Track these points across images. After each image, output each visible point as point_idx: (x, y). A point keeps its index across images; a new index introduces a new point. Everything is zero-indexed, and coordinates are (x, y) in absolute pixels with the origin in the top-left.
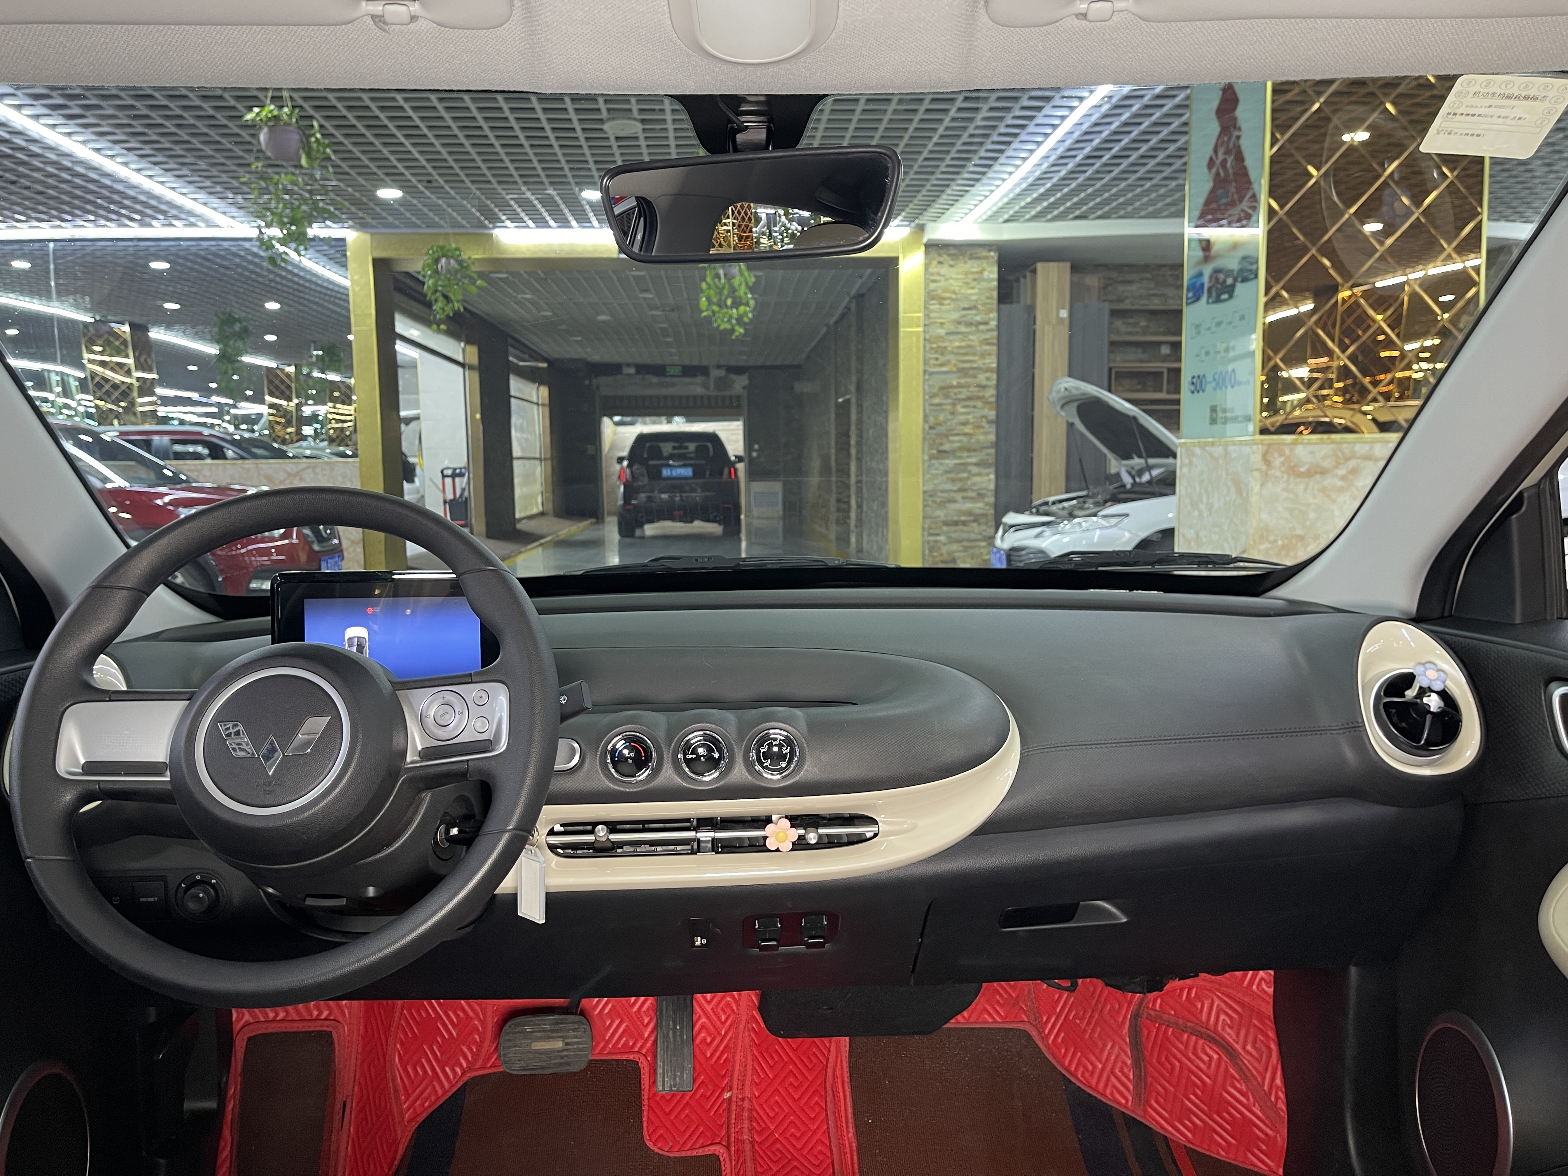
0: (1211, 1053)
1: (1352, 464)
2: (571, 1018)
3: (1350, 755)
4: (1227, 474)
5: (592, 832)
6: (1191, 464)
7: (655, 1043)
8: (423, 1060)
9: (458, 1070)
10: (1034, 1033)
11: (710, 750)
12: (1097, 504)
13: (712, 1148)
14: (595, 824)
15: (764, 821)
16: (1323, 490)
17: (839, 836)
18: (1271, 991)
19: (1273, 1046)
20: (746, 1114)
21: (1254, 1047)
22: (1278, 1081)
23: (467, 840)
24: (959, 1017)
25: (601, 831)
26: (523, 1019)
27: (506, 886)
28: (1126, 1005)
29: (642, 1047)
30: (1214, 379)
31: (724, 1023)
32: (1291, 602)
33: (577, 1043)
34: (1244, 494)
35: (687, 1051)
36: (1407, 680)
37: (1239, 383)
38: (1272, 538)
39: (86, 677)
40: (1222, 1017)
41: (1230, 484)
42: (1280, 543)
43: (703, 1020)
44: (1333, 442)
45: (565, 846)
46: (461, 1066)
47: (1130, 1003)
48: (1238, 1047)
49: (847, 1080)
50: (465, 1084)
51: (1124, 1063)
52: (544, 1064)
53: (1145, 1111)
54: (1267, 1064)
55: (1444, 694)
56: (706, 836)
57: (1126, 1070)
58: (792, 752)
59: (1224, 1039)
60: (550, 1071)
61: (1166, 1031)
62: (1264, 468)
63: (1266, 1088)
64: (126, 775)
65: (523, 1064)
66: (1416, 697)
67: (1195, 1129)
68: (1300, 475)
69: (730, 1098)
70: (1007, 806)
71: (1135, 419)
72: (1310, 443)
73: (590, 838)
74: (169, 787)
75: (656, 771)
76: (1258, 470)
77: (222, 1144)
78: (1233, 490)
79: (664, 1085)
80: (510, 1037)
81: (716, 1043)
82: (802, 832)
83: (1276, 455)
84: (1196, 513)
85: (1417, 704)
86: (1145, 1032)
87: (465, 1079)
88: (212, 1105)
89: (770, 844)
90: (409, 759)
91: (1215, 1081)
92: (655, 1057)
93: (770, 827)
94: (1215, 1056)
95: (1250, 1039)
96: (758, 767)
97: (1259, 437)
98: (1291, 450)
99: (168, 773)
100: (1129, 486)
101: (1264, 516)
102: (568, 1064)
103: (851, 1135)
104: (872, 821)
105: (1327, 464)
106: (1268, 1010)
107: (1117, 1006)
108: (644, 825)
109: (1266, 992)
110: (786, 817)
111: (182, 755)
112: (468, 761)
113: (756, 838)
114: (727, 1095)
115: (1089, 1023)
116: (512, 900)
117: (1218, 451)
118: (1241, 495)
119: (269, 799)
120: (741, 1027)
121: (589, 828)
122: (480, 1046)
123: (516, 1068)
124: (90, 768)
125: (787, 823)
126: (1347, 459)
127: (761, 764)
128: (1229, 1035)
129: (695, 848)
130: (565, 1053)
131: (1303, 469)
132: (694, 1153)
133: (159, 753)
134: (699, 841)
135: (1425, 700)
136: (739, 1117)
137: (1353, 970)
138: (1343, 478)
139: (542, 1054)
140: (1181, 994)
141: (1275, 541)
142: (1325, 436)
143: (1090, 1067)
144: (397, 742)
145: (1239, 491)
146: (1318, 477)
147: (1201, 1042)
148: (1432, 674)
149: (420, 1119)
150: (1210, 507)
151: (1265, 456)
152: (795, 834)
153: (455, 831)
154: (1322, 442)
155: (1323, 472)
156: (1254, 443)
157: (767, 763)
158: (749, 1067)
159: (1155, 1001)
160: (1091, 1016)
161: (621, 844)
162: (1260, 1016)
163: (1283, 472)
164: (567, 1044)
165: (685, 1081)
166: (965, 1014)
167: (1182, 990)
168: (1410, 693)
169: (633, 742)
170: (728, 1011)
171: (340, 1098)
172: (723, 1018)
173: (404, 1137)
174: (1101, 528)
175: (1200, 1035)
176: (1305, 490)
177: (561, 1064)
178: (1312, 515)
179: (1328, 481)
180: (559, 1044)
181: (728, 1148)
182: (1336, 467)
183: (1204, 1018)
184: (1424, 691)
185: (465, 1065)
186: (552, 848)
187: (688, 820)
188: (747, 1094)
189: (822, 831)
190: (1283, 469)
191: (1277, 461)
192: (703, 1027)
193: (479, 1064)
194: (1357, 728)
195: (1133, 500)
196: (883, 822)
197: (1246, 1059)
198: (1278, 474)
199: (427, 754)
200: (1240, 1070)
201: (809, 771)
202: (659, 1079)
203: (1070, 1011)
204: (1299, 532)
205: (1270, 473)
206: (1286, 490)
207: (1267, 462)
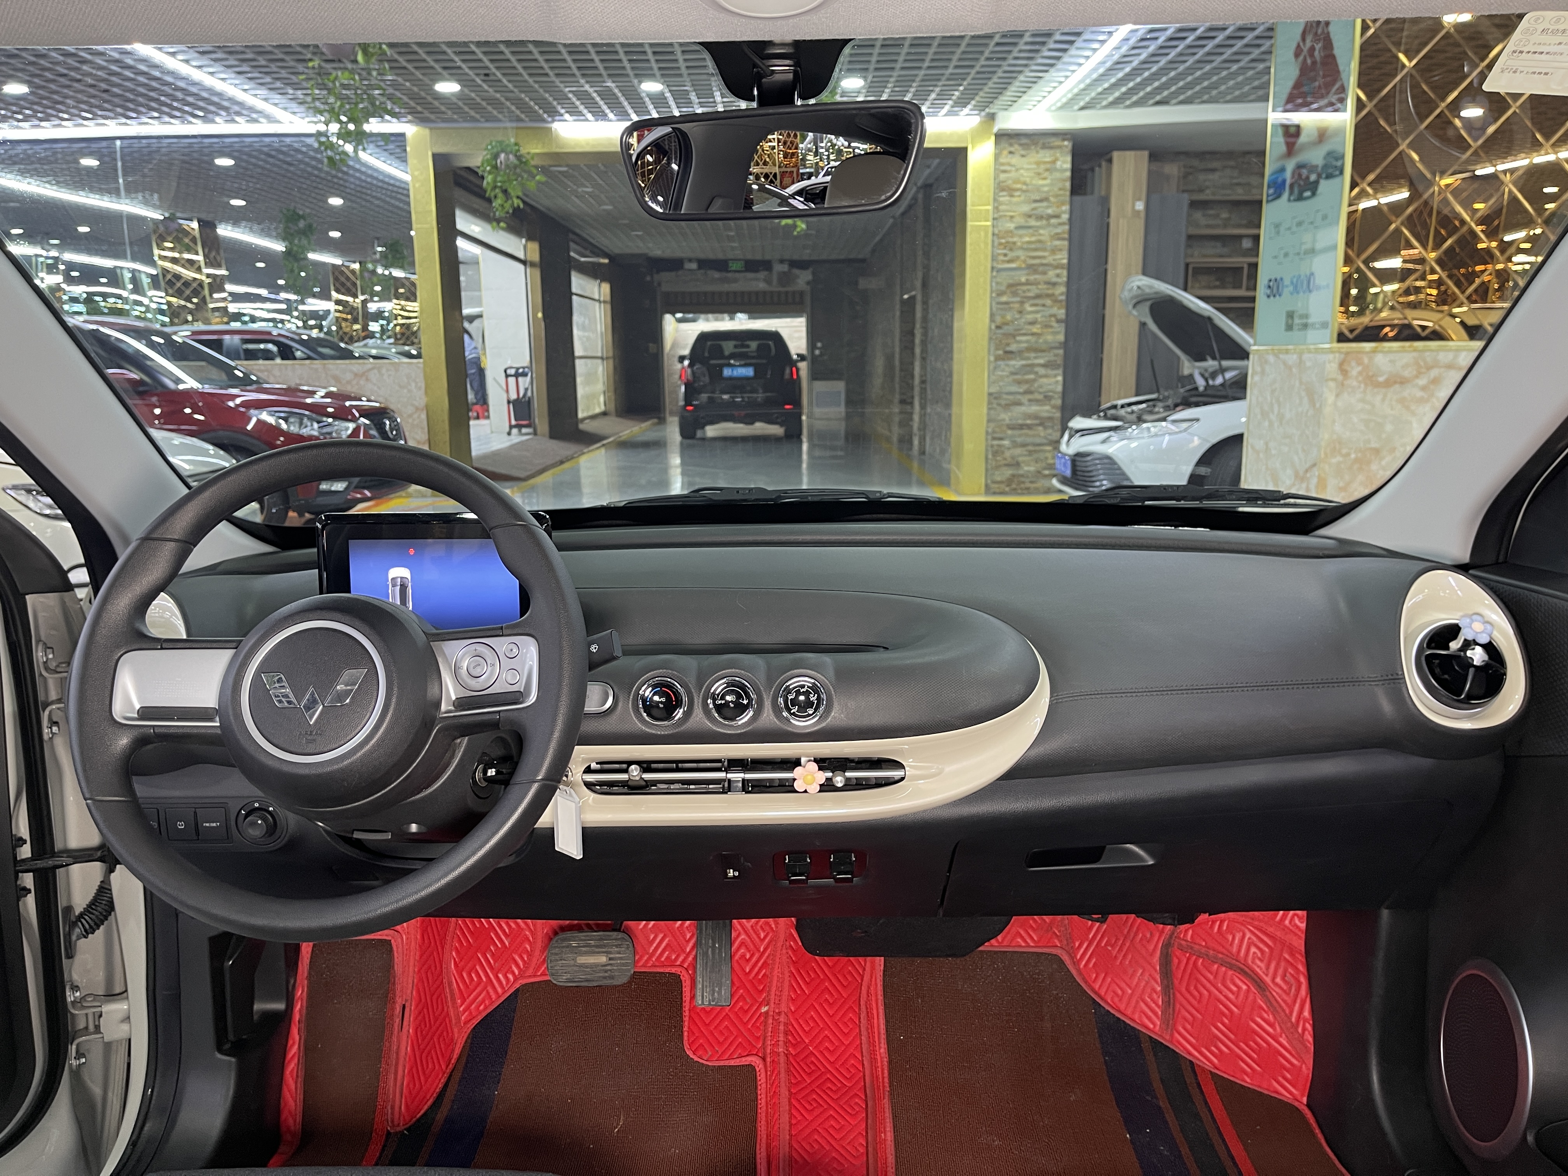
0: (1240, 984)
1: (1434, 373)
2: (614, 934)
3: (1387, 707)
4: (1301, 383)
5: (626, 771)
6: (1263, 372)
7: (695, 958)
8: (478, 967)
9: (510, 977)
10: (1066, 958)
11: (739, 696)
12: (1167, 408)
13: (749, 1059)
14: (630, 763)
15: (795, 763)
16: (1402, 401)
17: (867, 779)
18: (1303, 926)
19: (1302, 979)
20: (782, 1027)
21: (1283, 979)
22: (1306, 1013)
23: (504, 781)
24: (993, 941)
25: (635, 770)
26: (569, 934)
27: (544, 821)
28: (1157, 935)
29: (684, 961)
30: (1292, 283)
31: (763, 940)
32: (1341, 541)
33: (621, 958)
34: (1318, 405)
35: (726, 969)
36: (1452, 631)
37: (1318, 288)
38: (1344, 451)
39: (138, 625)
40: (1253, 949)
41: (1303, 394)
42: (1353, 456)
43: (743, 936)
44: (1415, 350)
45: (602, 783)
46: (513, 973)
47: (1162, 932)
48: (1268, 980)
49: (880, 998)
50: (517, 990)
51: (1154, 990)
52: (588, 977)
53: (1172, 1036)
54: (1296, 996)
55: (1490, 648)
56: (737, 776)
57: (1155, 996)
58: (819, 699)
59: (1253, 971)
60: (595, 984)
61: (1195, 963)
62: (1340, 377)
63: (1293, 1020)
64: (179, 720)
65: (569, 976)
66: (1460, 650)
67: (1220, 1055)
68: (1378, 385)
69: (767, 1012)
70: (1034, 753)
71: (1210, 319)
72: (1390, 351)
73: (623, 777)
74: (219, 731)
75: (687, 715)
76: (1333, 379)
77: (290, 1042)
78: (1306, 400)
79: (703, 999)
80: (557, 951)
81: (754, 959)
82: (829, 774)
83: (1353, 364)
84: (1266, 424)
85: (1460, 656)
86: (1176, 961)
87: (517, 986)
88: (281, 1006)
89: (797, 786)
90: (443, 707)
91: (1242, 1011)
92: (695, 971)
93: (798, 770)
94: (1244, 987)
95: (1280, 971)
96: (785, 714)
97: (1336, 345)
98: (1370, 359)
99: (217, 719)
100: (1201, 389)
101: (1337, 428)
102: (612, 977)
103: (882, 1050)
104: (898, 765)
105: (1406, 373)
106: (1300, 944)
107: (1148, 936)
108: (677, 765)
109: (1298, 927)
110: (816, 761)
111: (229, 703)
112: (499, 712)
113: (787, 780)
114: (764, 1009)
115: (1120, 950)
116: (549, 835)
117: (1292, 359)
118: (1314, 406)
119: (311, 748)
120: (780, 944)
121: (625, 766)
122: (530, 955)
123: (562, 980)
124: (146, 713)
125: (814, 766)
126: (1429, 368)
127: (789, 710)
128: (1259, 967)
129: (727, 788)
130: (609, 968)
131: (1381, 379)
132: (732, 1063)
133: (209, 699)
134: (729, 781)
135: (1469, 653)
136: (775, 1031)
137: (1385, 913)
138: (1424, 388)
139: (587, 967)
140: (1212, 927)
141: (1348, 454)
142: (1407, 344)
143: (1120, 992)
144: (432, 691)
145: (1312, 402)
146: (1397, 386)
147: (1230, 973)
148: (1478, 626)
149: (475, 1022)
150: (1281, 417)
151: (1341, 365)
152: (822, 777)
153: (491, 772)
154: (1403, 350)
155: (1403, 382)
156: (1331, 351)
157: (795, 710)
158: (786, 984)
159: (1186, 931)
160: (1123, 944)
161: (655, 783)
162: (1292, 951)
163: (1360, 382)
164: (610, 959)
165: (723, 996)
166: (999, 938)
167: (1214, 922)
168: (1455, 645)
169: (662, 687)
170: (767, 928)
171: (399, 1002)
172: (762, 935)
173: (460, 1038)
174: (1170, 434)
175: (1231, 967)
176: (1383, 400)
177: (605, 978)
178: (1389, 428)
179: (1408, 392)
180: (603, 959)
181: (764, 1059)
182: (1417, 377)
183: (1235, 949)
184: (1468, 644)
185: (517, 972)
186: (589, 785)
187: (719, 761)
188: (784, 1008)
189: (849, 774)
190: (1360, 378)
191: (1355, 370)
192: (742, 943)
193: (530, 972)
194: (1396, 680)
195: (1205, 404)
196: (910, 767)
197: (1276, 992)
199: (461, 703)
200: (1268, 1001)
201: (837, 716)
202: (699, 994)
203: (1102, 937)
204: (1374, 445)
205: (1346, 383)
206: (1362, 400)
207: (1343, 371)
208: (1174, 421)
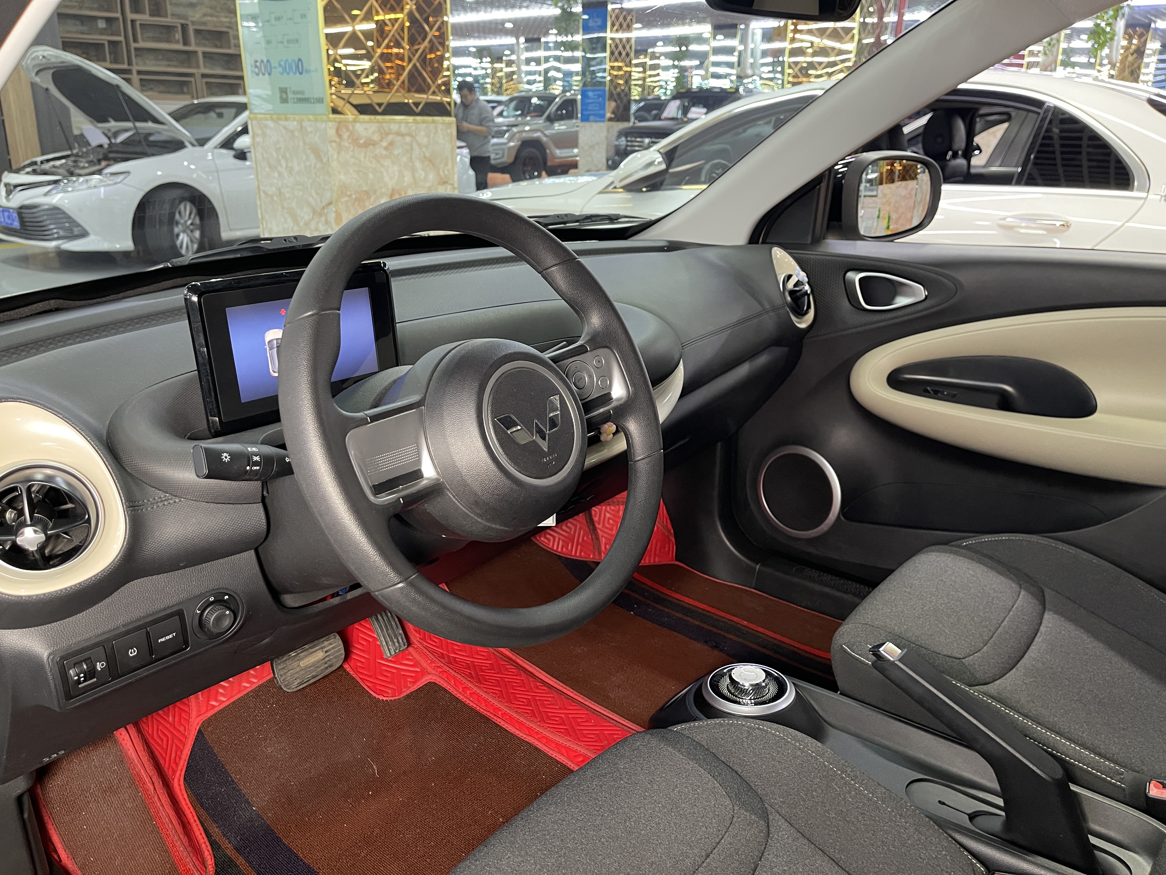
1: (390, 138)
4: (305, 143)
6: (264, 135)
16: (375, 157)
30: (280, 65)
33: (334, 648)
34: (325, 160)
37: (308, 71)
38: (348, 193)
41: (309, 152)
42: (354, 196)
44: (378, 122)
52: (314, 674)
60: (320, 677)
62: (338, 140)
65: (299, 681)
68: (360, 146)
71: (118, 86)
72: (364, 122)
76: (335, 141)
78: (312, 156)
79: (390, 652)
80: (282, 665)
83: (344, 130)
84: (276, 175)
97: (332, 116)
98: (353, 127)
101: (342, 177)
102: (330, 666)
105: (376, 137)
117: (293, 125)
118: (321, 161)
119: (553, 469)
123: (294, 686)
126: (387, 134)
130: (327, 659)
131: (362, 141)
138: (386, 148)
139: (310, 667)
141: (351, 196)
142: (373, 117)
145: (319, 157)
146: (371, 147)
150: (290, 170)
151: (337, 130)
154: (370, 121)
155: (374, 144)
156: (330, 120)
163: (349, 143)
164: (326, 652)
165: (401, 643)
174: (104, 186)
176: (365, 157)
177: (327, 668)
178: (371, 176)
179: (379, 151)
180: (319, 655)
182: (381, 140)
190: (350, 141)
191: (345, 136)
198: (347, 144)
202: (386, 649)
204: (365, 188)
205: (342, 143)
206: (353, 157)
207: (340, 136)
208: (113, 174)
